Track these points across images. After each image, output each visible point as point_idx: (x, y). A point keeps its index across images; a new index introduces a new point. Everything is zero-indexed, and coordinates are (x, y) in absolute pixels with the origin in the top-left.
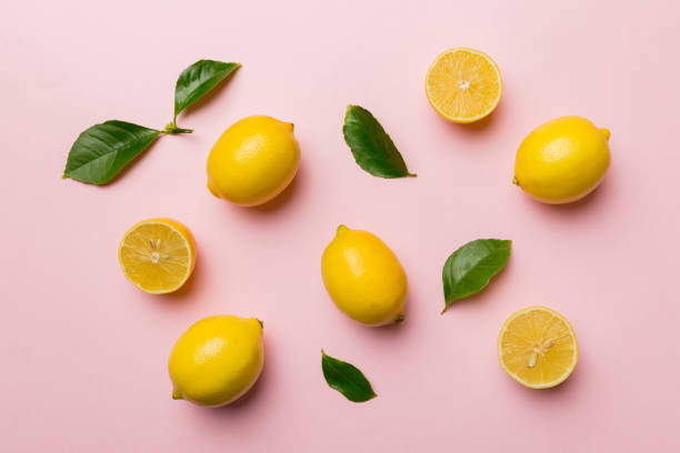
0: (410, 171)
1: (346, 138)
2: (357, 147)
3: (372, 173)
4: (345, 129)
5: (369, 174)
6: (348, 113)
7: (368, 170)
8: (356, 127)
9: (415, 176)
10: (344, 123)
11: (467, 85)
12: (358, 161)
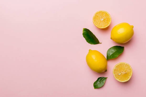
0: (100, 42)
1: (84, 36)
2: (86, 38)
3: (91, 44)
4: (83, 34)
5: (90, 44)
6: (83, 30)
7: (90, 43)
8: (86, 33)
9: (101, 43)
10: (83, 33)
11: (103, 19)
12: (87, 41)
